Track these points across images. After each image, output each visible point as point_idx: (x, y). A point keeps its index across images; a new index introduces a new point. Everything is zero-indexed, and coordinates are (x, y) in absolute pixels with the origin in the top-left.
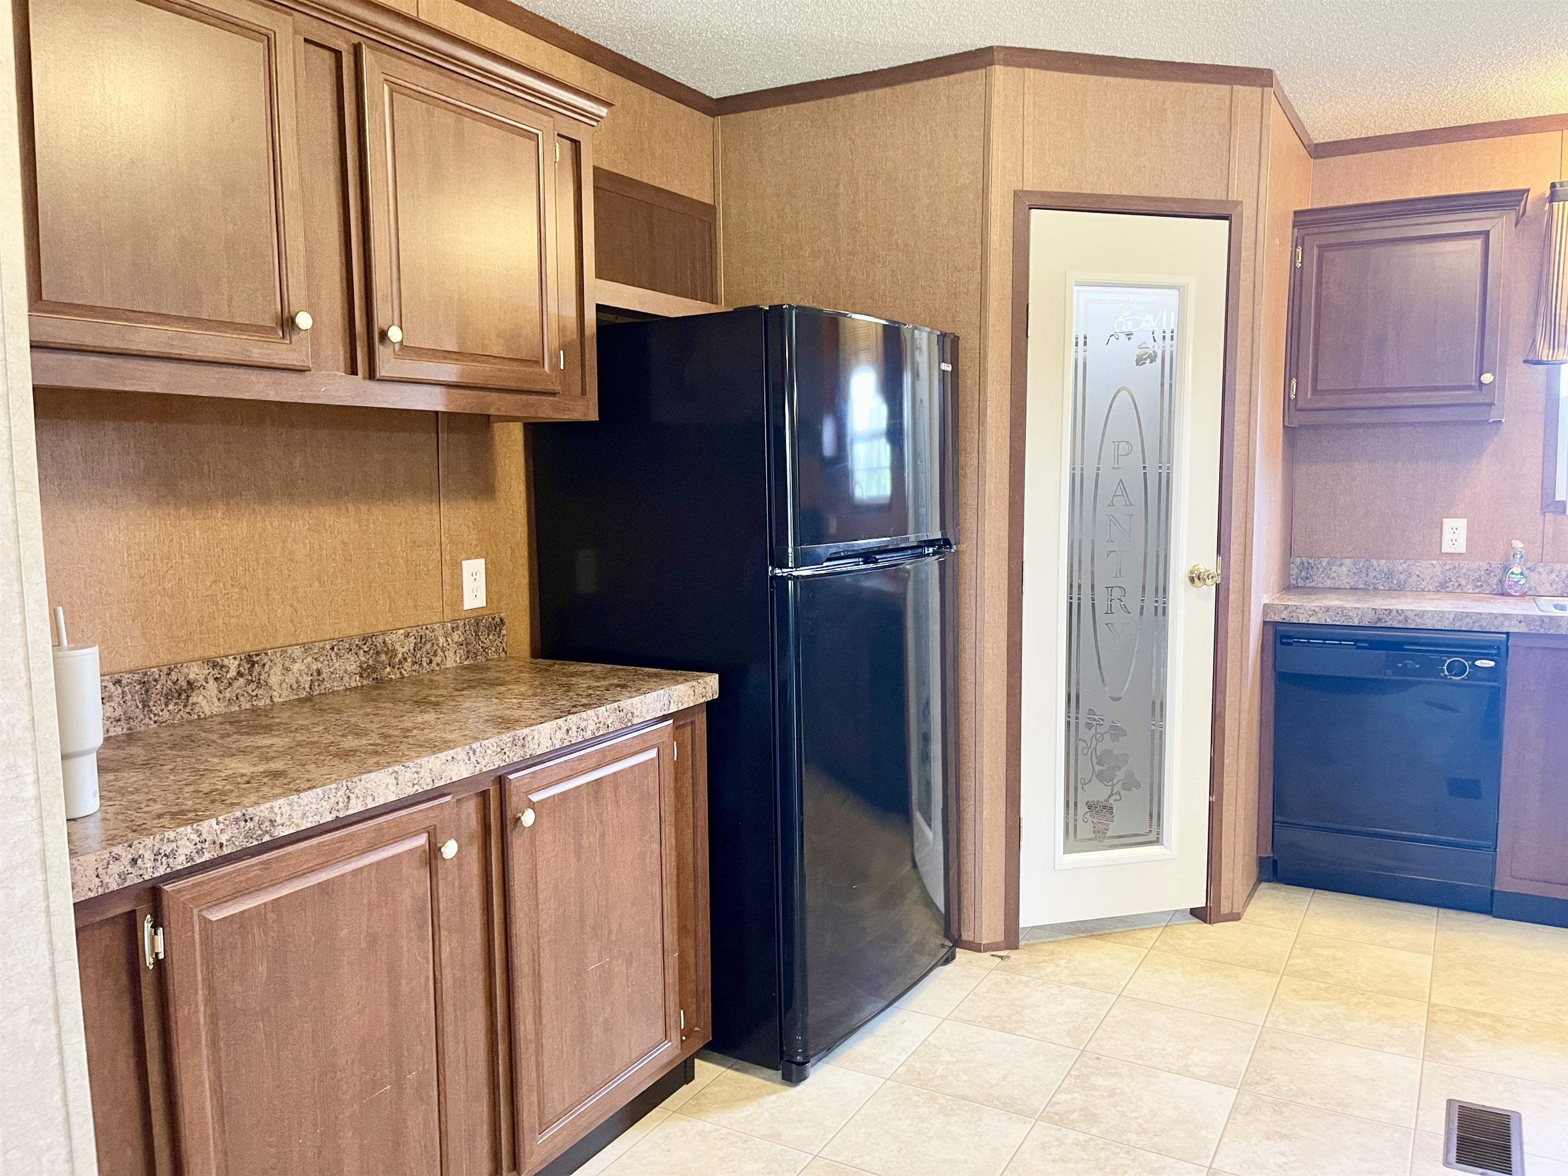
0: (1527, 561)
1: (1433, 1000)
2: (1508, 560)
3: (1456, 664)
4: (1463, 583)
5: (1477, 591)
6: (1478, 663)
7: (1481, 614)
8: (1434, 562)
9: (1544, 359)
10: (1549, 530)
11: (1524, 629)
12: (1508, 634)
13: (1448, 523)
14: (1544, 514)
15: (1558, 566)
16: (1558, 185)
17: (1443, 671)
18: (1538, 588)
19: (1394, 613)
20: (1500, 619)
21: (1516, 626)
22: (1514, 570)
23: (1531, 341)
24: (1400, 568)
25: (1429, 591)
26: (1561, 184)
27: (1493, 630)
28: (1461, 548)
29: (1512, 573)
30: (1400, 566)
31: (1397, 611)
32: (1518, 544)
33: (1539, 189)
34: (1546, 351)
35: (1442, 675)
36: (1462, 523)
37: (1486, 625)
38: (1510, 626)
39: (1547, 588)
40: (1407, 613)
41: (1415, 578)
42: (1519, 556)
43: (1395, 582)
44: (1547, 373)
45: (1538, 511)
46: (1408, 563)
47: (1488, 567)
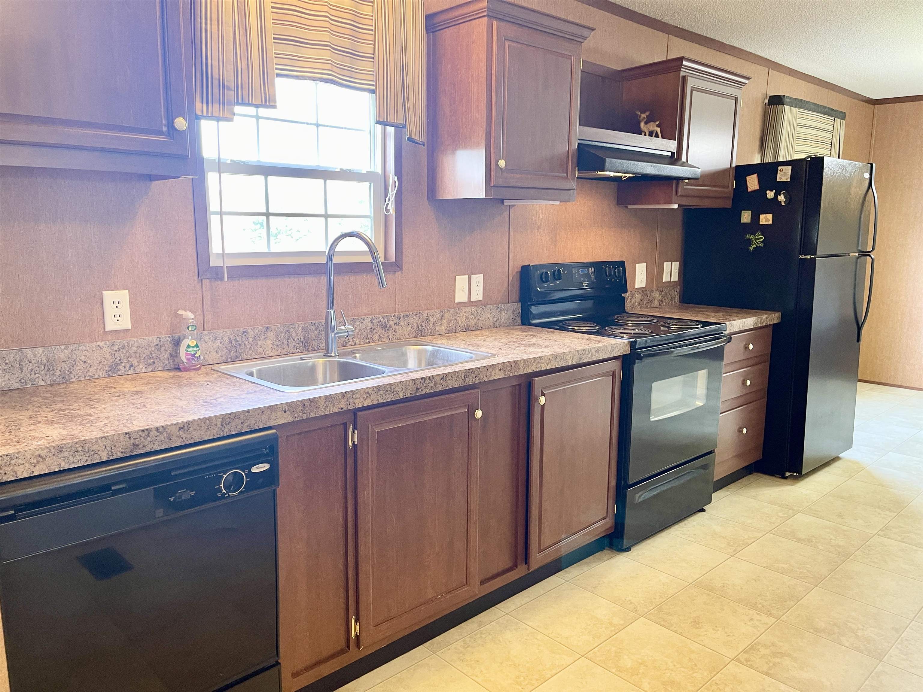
4: (135, 363)
5: (150, 370)
6: (254, 470)
7: (248, 411)
8: (101, 344)
10: (208, 296)
12: (276, 428)
13: (109, 296)
14: (201, 281)
15: (220, 333)
17: (220, 490)
18: (207, 357)
19: (154, 433)
20: (266, 413)
21: (281, 418)
24: (62, 356)
25: (99, 378)
28: (126, 323)
29: (188, 346)
30: (62, 353)
31: (157, 429)
35: (219, 495)
36: (124, 295)
38: (277, 417)
39: (213, 356)
40: (169, 430)
41: (81, 365)
42: (193, 327)
43: (58, 373)
45: (196, 278)
46: (71, 347)
47: (158, 342)
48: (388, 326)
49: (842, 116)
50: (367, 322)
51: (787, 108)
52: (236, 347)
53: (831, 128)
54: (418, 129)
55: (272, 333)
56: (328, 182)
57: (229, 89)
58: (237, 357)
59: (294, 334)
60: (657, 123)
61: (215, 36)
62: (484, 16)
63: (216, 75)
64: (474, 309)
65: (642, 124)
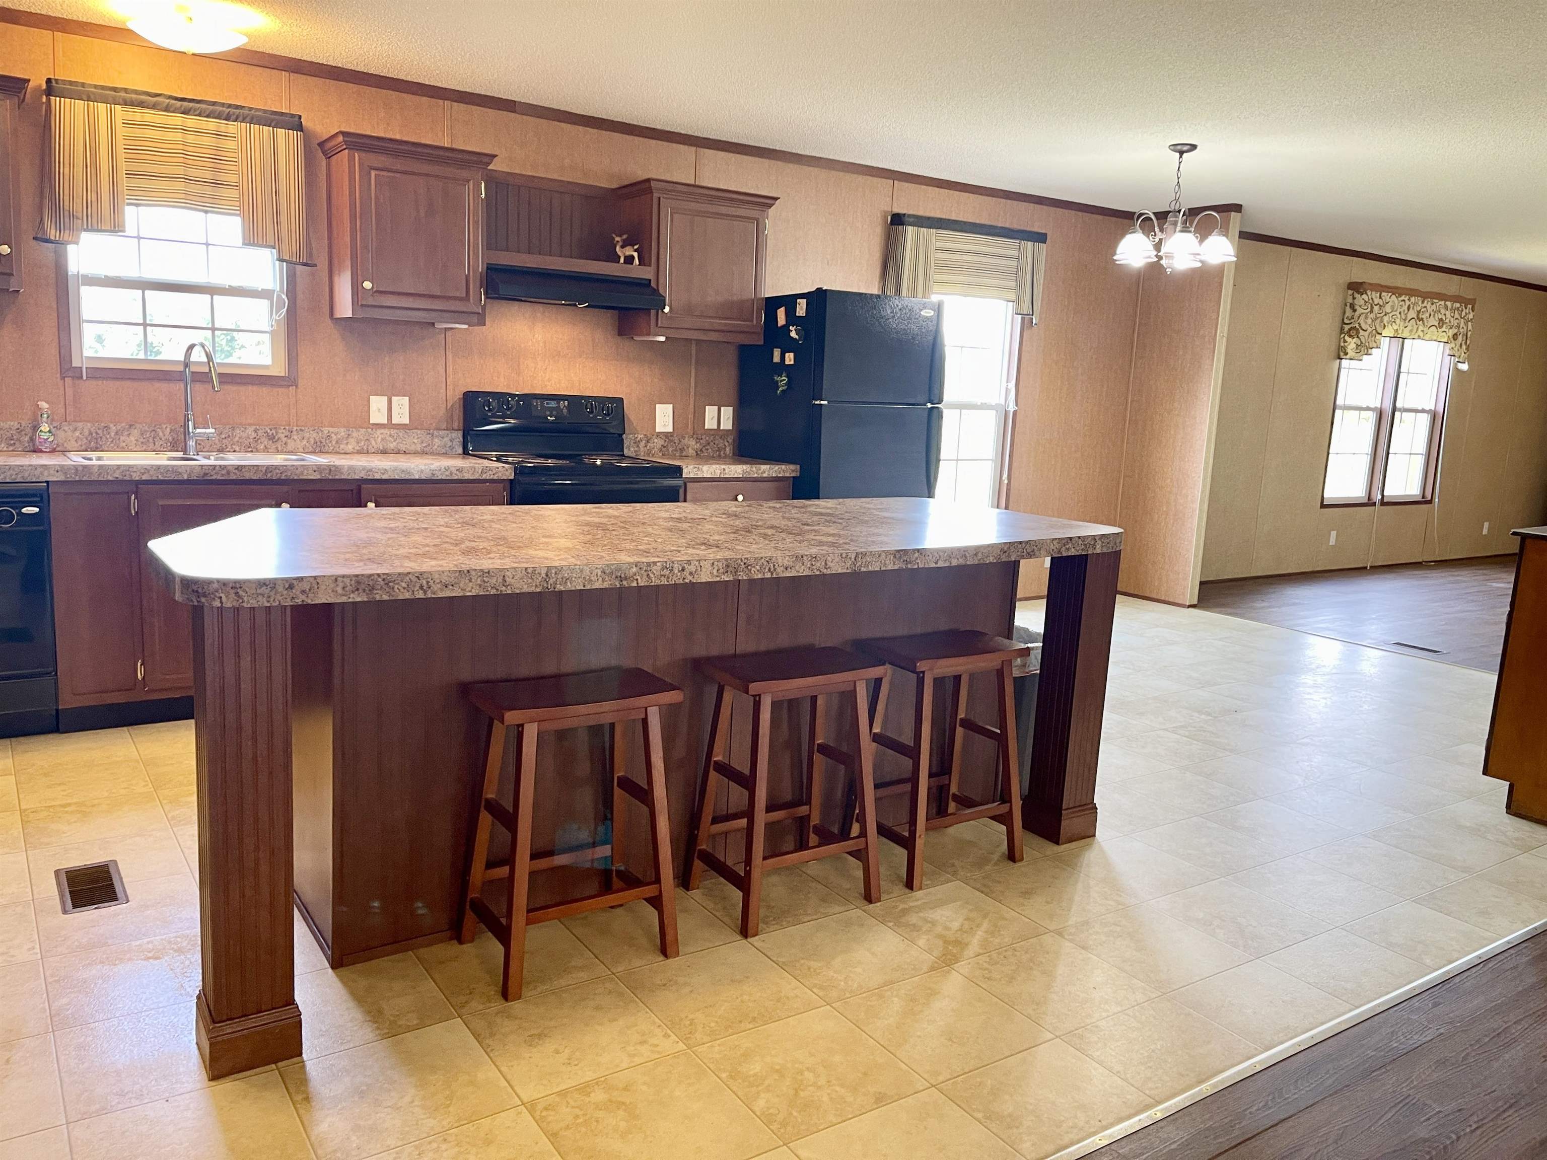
0: (53, 420)
1: (23, 807)
2: (35, 420)
3: (4, 513)
5: (11, 449)
6: (24, 510)
7: (22, 466)
9: (53, 238)
10: (70, 392)
11: (61, 477)
12: (47, 482)
14: (63, 378)
15: (80, 425)
16: (54, 82)
18: (65, 445)
20: (39, 470)
21: (54, 476)
22: (42, 428)
23: (38, 220)
26: (56, 80)
27: (34, 480)
29: (41, 431)
32: (44, 405)
33: (38, 81)
34: (53, 232)
37: (27, 476)
38: (49, 475)
39: (72, 444)
42: (45, 416)
44: (55, 252)
45: (58, 375)
47: (19, 426)
48: (276, 438)
49: (1041, 238)
50: (250, 430)
51: (910, 229)
52: (96, 439)
53: (1016, 253)
54: (294, 250)
55: (136, 431)
56: (215, 297)
57: (78, 218)
58: (97, 448)
59: (161, 434)
60: (636, 247)
61: (67, 177)
62: (345, 149)
63: (67, 208)
64: (393, 432)
65: (618, 249)
